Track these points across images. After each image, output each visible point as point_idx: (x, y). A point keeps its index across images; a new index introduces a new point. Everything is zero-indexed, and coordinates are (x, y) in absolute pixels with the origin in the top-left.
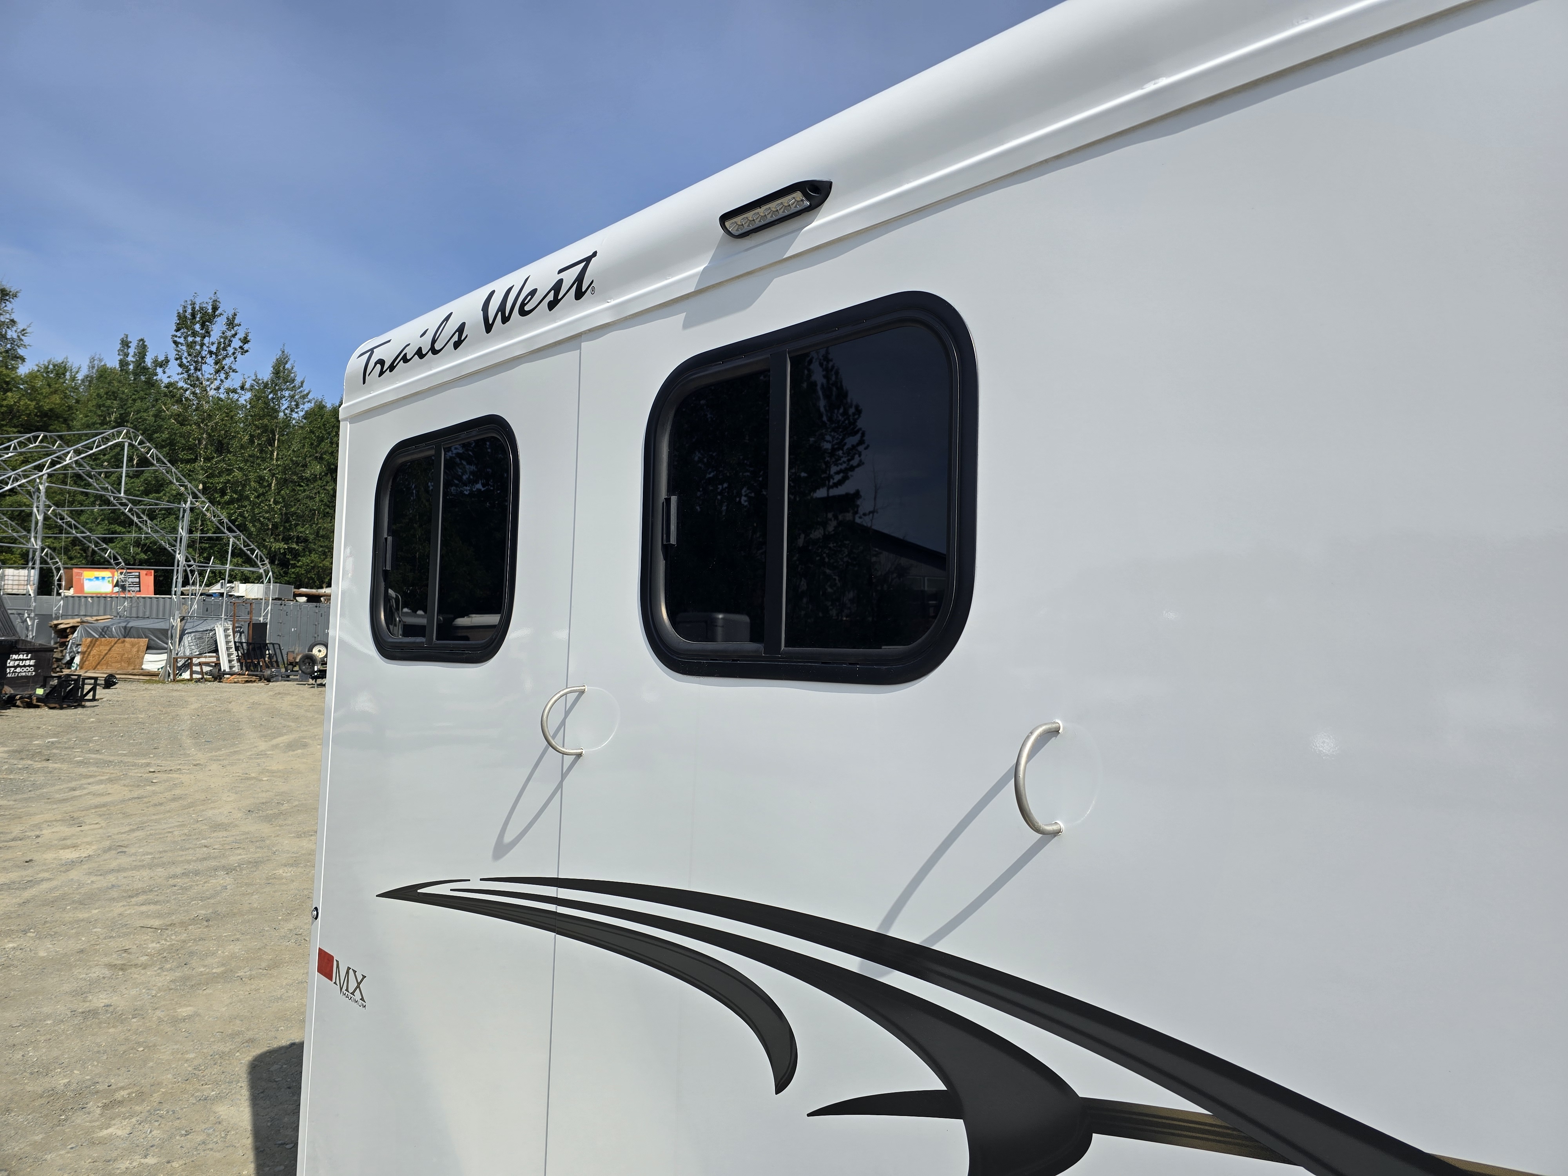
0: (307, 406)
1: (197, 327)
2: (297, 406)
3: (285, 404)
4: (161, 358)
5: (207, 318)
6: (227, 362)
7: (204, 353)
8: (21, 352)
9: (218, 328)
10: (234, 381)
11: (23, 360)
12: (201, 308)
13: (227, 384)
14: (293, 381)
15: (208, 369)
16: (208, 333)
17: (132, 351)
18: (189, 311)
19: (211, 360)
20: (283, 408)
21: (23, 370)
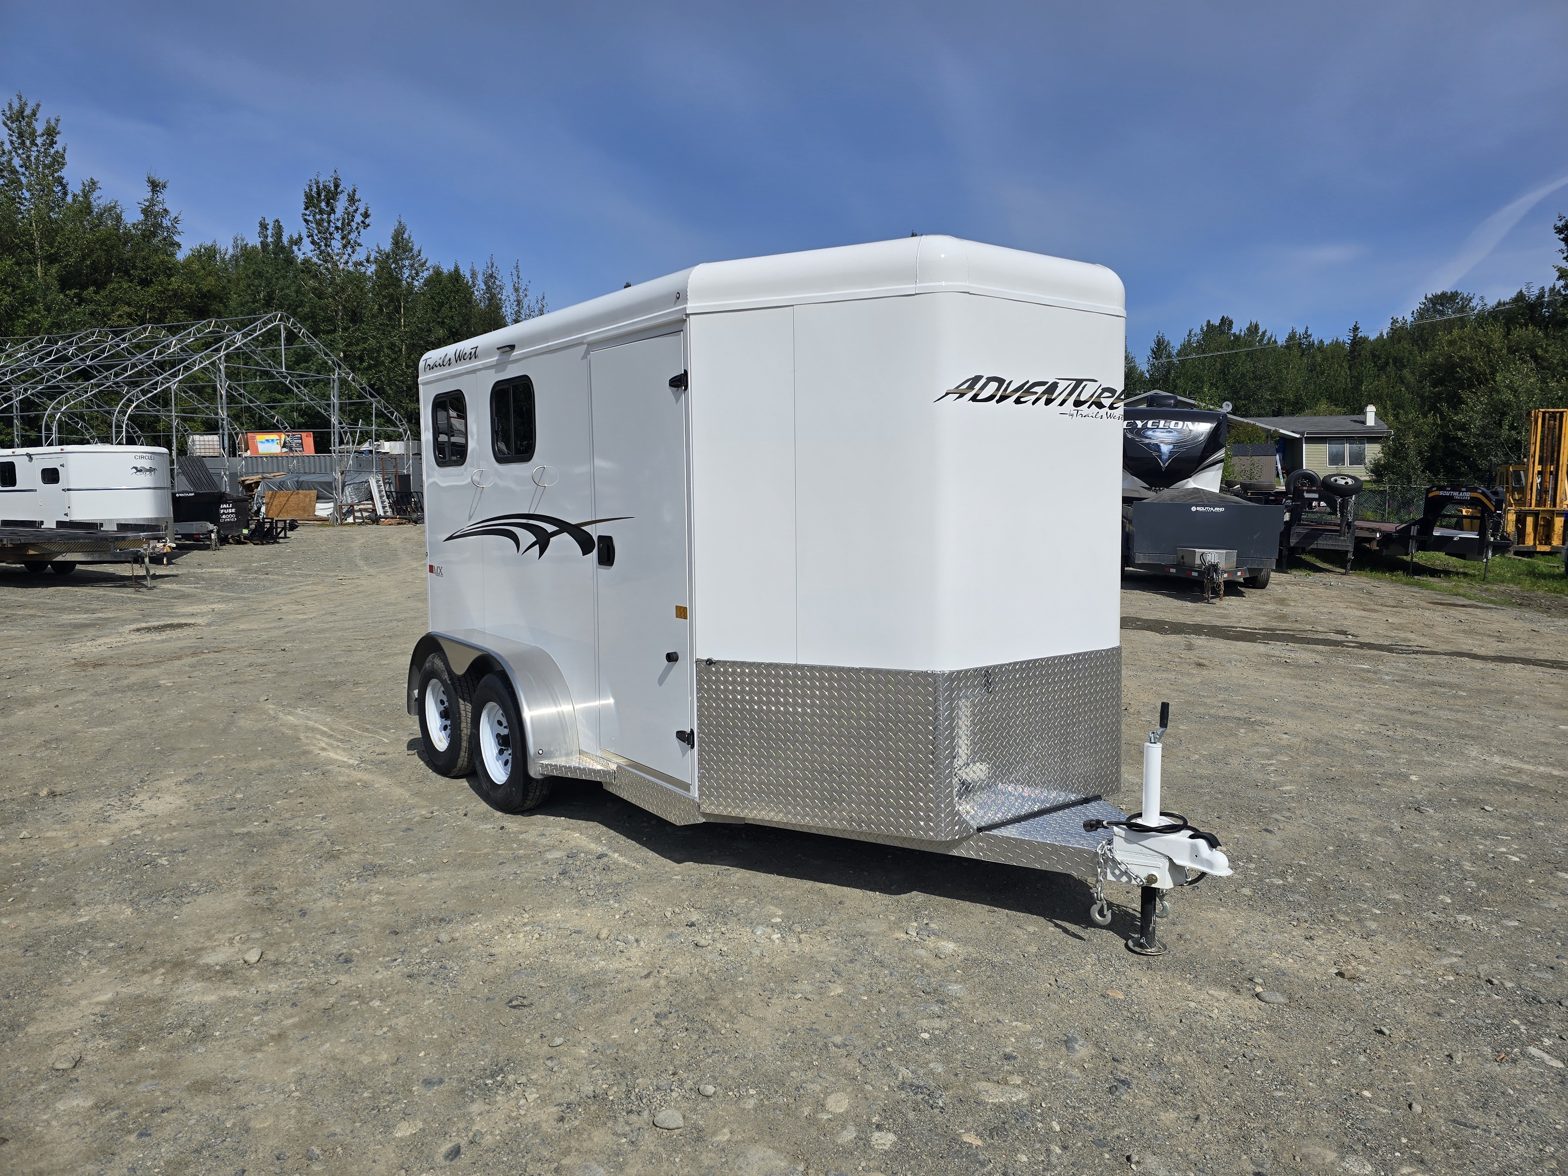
0: (426, 274)
1: (323, 205)
2: (417, 274)
3: (406, 273)
4: (295, 236)
7: (332, 229)
10: (360, 255)
11: (179, 246)
12: (325, 187)
13: (355, 258)
17: (269, 232)
20: (405, 276)
21: (181, 256)
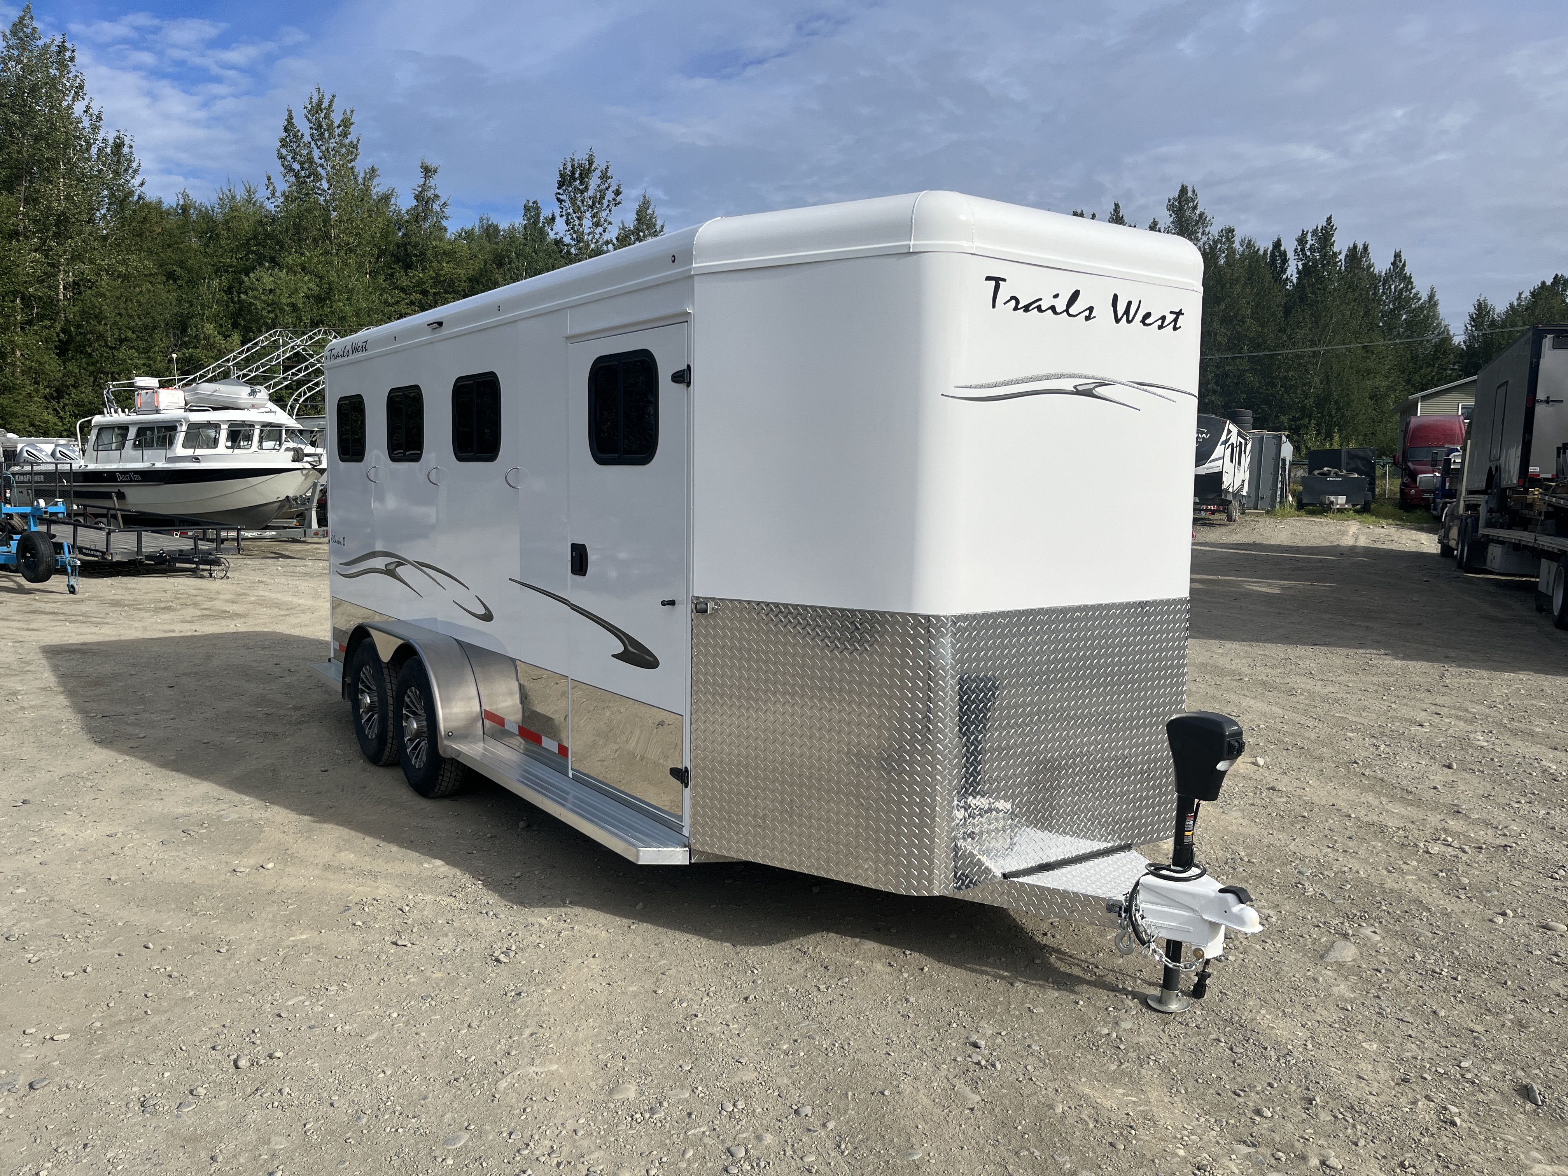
5: (585, 173)
6: (603, 214)
8: (444, 223)
9: (594, 181)
14: (655, 225)
15: (587, 223)
16: (586, 188)
18: (569, 168)
19: (588, 215)
